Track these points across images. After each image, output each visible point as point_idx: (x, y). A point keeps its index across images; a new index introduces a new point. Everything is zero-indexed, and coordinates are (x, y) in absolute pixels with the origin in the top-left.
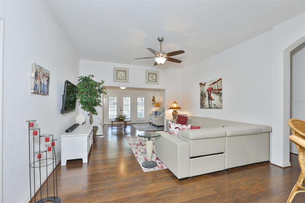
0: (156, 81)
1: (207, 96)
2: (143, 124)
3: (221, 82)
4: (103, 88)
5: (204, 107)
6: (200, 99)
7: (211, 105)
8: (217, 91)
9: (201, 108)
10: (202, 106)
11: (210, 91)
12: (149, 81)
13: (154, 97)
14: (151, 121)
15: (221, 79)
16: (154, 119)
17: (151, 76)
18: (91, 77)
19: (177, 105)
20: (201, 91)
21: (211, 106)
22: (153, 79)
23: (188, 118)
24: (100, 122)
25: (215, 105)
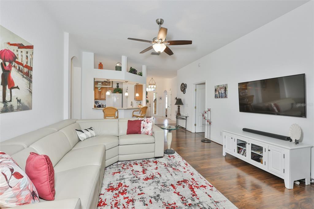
7: (11, 101)
8: (25, 70)
25: (19, 101)
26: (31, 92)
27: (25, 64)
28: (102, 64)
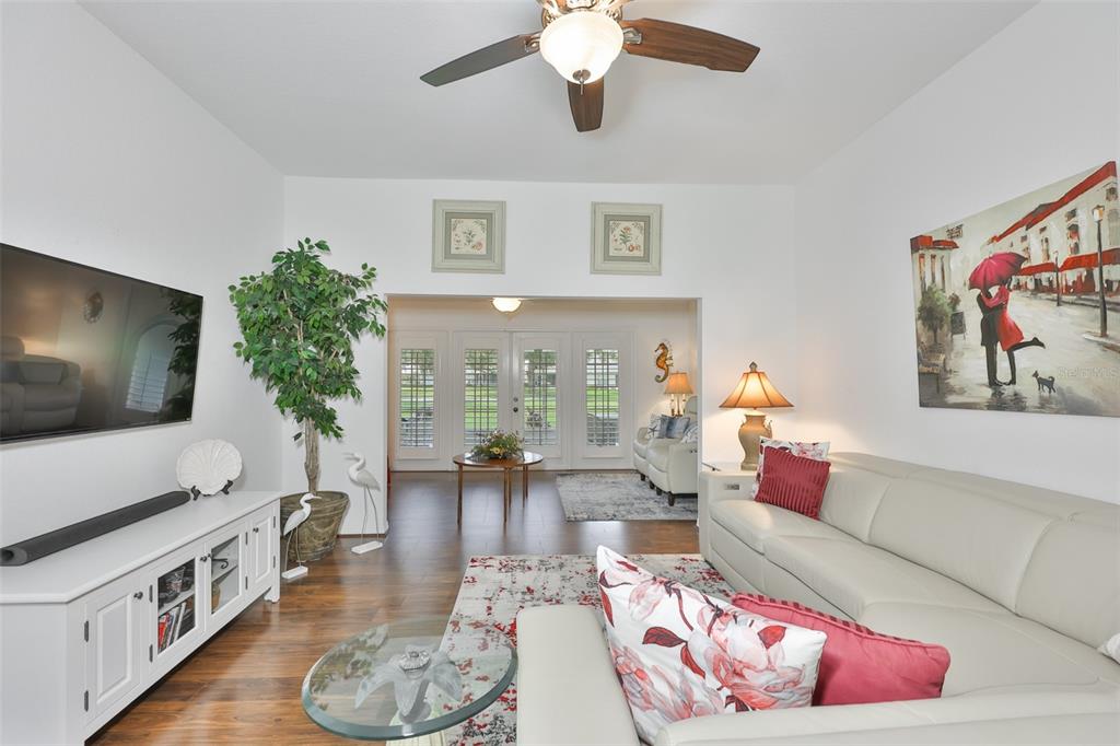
0: (646, 258)
1: (973, 317)
2: (610, 478)
3: (1112, 191)
4: (368, 303)
5: (952, 399)
6: (919, 343)
7: (1013, 381)
8: (1071, 276)
9: (922, 405)
10: (934, 388)
11: (1003, 282)
12: (607, 257)
13: (663, 346)
14: (641, 463)
15: (1109, 169)
16: (652, 454)
17: (618, 232)
18: (316, 251)
19: (765, 383)
20: (924, 293)
21: (1008, 391)
22: (632, 249)
23: (832, 469)
24: (355, 475)
25: (1043, 383)
27: (1061, 260)
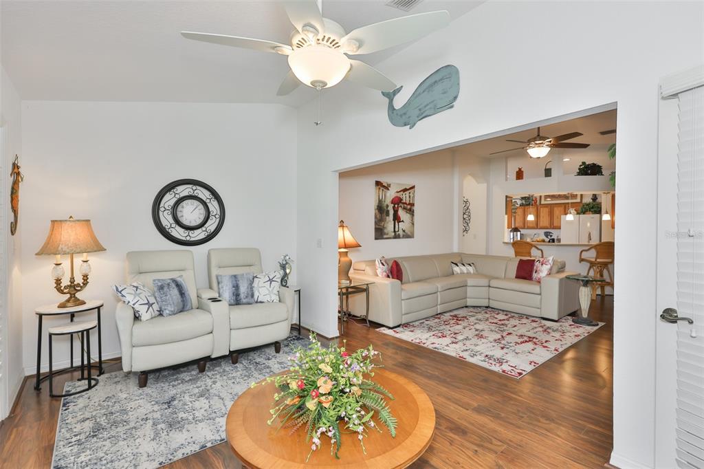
1: (391, 212)
3: (414, 191)
5: (384, 236)
7: (398, 231)
8: (408, 207)
9: (375, 239)
10: (379, 233)
11: (398, 204)
15: (414, 186)
20: (379, 201)
25: (404, 231)
26: (413, 224)
27: (408, 202)
28: (522, 170)
